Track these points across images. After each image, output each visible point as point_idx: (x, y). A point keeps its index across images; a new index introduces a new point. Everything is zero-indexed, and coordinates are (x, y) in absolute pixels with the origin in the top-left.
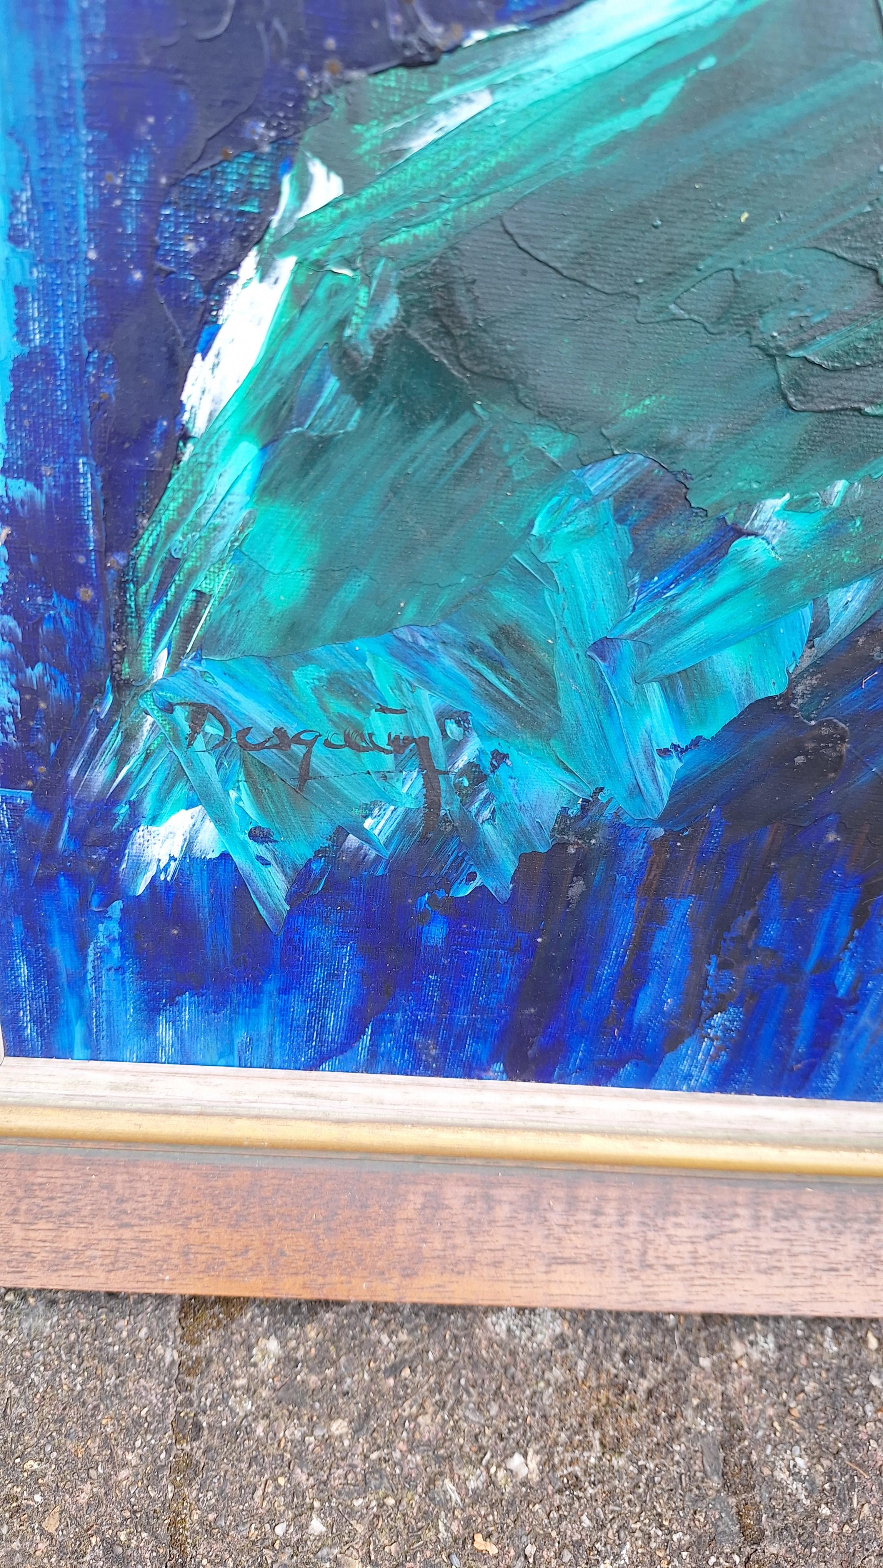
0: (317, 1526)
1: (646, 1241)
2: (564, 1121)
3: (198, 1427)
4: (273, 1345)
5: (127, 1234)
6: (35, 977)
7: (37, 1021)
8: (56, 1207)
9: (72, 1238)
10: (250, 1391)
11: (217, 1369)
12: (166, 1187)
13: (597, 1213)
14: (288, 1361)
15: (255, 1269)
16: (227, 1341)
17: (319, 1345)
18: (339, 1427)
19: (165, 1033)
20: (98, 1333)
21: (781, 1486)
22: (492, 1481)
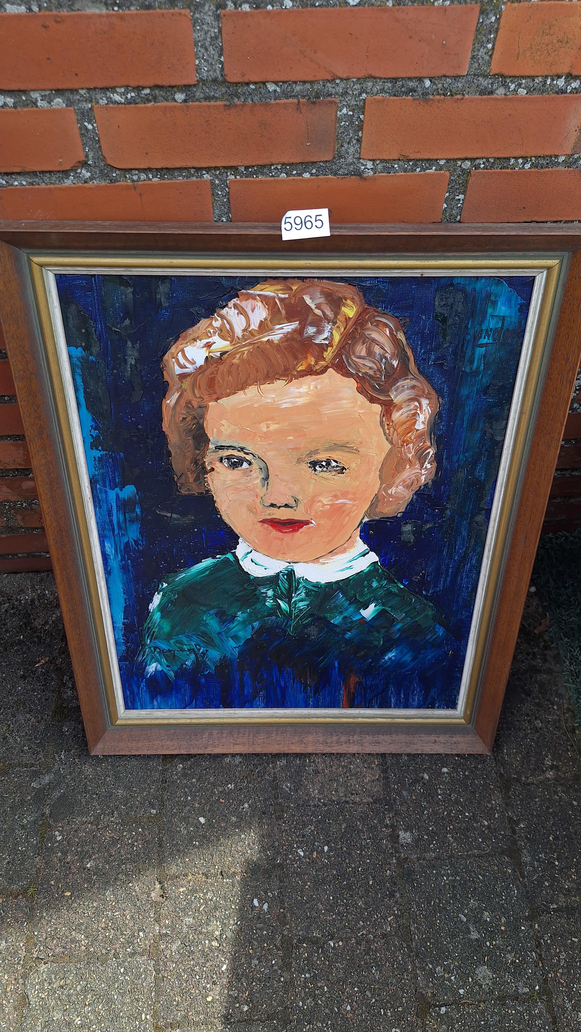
0: (189, 798)
1: (254, 740)
2: (235, 716)
3: (166, 781)
4: (181, 766)
5: (151, 743)
6: (130, 694)
7: (131, 702)
8: (136, 739)
9: (140, 745)
10: (177, 775)
11: (170, 770)
12: (158, 734)
13: (244, 734)
14: (184, 768)
15: (176, 749)
16: (172, 765)
17: (191, 765)
18: (194, 780)
19: (155, 703)
20: (146, 765)
21: (284, 789)
22: (224, 789)
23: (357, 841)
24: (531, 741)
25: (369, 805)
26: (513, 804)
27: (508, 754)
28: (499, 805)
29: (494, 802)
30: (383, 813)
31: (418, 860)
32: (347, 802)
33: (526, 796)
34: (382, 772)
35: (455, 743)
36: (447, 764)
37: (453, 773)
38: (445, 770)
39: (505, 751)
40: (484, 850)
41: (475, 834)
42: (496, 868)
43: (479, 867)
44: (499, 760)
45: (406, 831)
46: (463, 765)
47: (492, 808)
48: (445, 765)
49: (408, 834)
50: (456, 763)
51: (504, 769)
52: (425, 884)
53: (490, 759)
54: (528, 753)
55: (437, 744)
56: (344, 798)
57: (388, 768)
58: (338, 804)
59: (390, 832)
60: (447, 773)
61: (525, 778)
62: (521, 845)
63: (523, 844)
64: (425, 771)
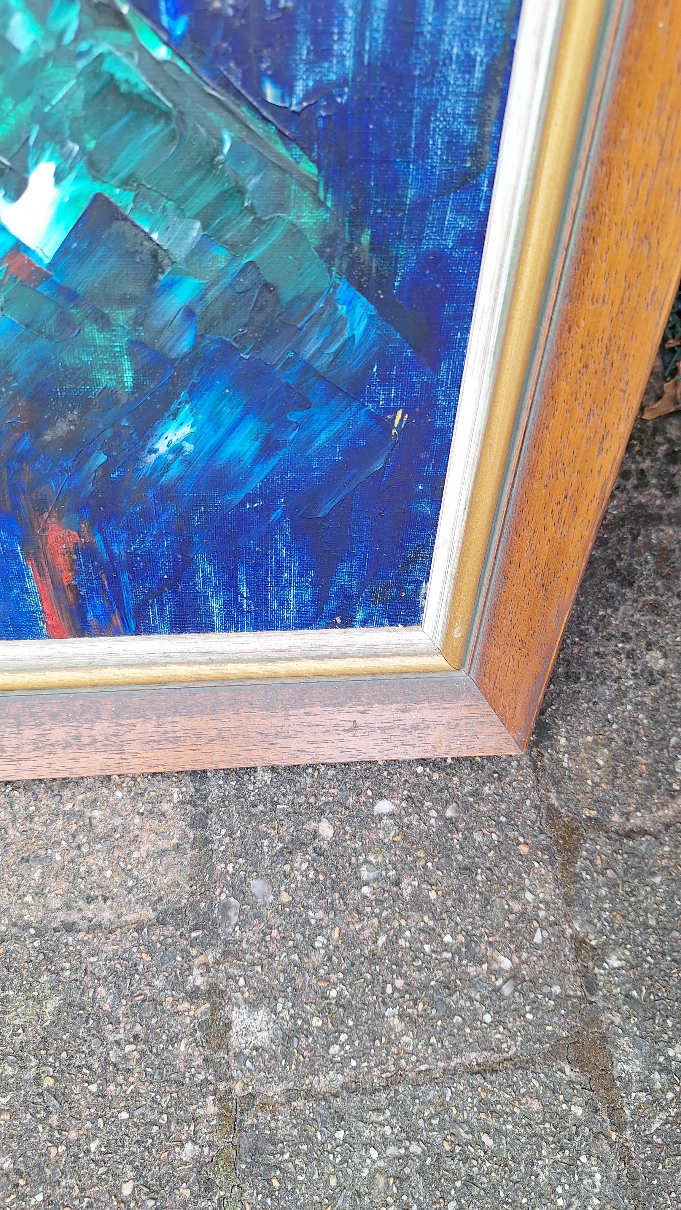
23: (92, 1053)
24: (636, 710)
25: (138, 930)
26: (587, 899)
27: (573, 751)
28: (547, 904)
29: (529, 896)
30: (185, 952)
31: (289, 1100)
32: (70, 927)
33: (626, 873)
34: (191, 825)
35: (416, 728)
36: (391, 789)
37: (408, 814)
38: (384, 806)
39: (563, 741)
40: (500, 1051)
41: (471, 1000)
42: (536, 1105)
43: (484, 1106)
44: (544, 770)
45: (253, 1006)
46: (441, 790)
47: (523, 914)
48: (385, 792)
49: (261, 1015)
50: (418, 784)
51: (559, 792)
52: (310, 1179)
53: (519, 767)
54: (628, 743)
55: (358, 732)
56: (62, 916)
57: (209, 811)
58: (38, 935)
59: (205, 1013)
60: (391, 815)
61: (622, 815)
62: (612, 1022)
63: (618, 1020)
64: (322, 813)
